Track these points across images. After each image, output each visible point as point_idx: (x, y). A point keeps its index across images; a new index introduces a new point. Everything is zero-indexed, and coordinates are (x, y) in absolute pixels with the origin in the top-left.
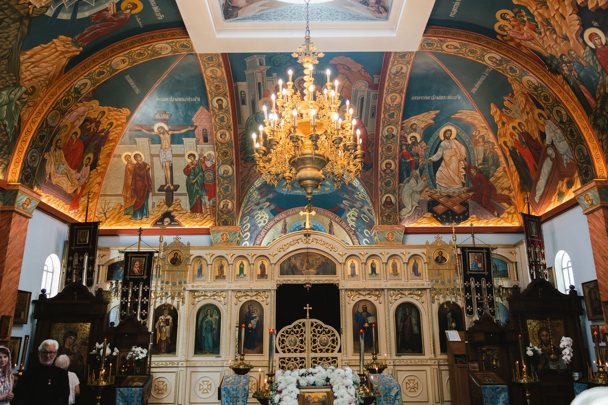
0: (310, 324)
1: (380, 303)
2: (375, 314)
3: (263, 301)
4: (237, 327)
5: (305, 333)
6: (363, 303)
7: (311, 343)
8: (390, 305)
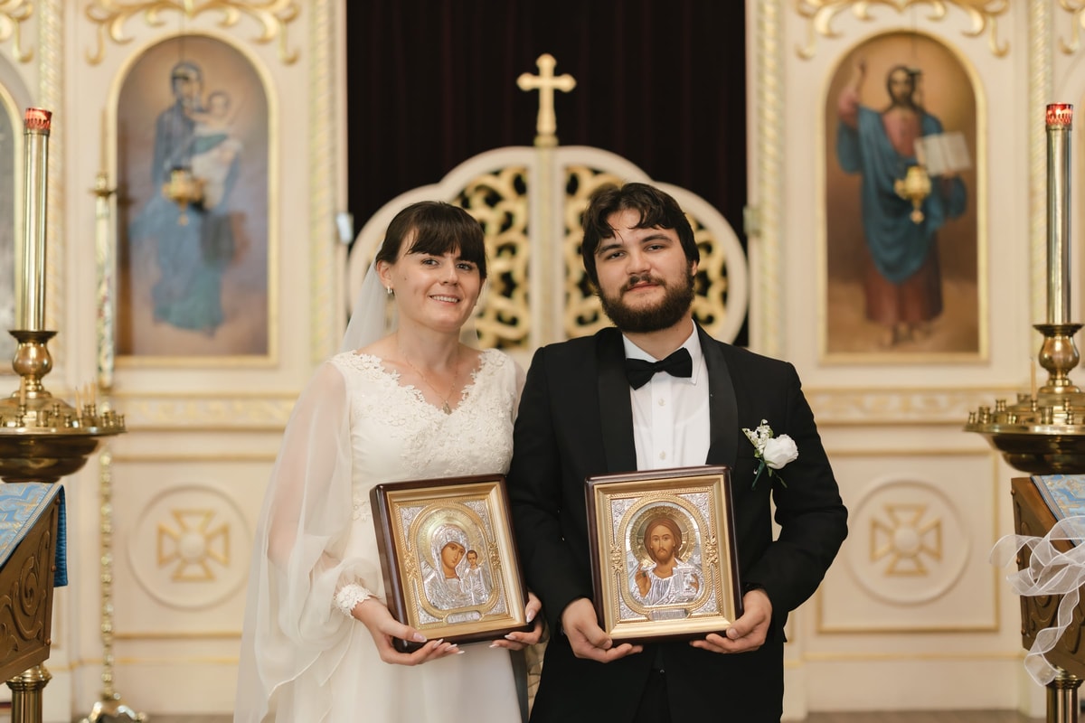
0: (561, 180)
1: (1001, 54)
2: (965, 123)
3: (263, 41)
4: (105, 194)
5: (525, 232)
6: (900, 55)
7: (568, 296)
8: (1063, 62)
